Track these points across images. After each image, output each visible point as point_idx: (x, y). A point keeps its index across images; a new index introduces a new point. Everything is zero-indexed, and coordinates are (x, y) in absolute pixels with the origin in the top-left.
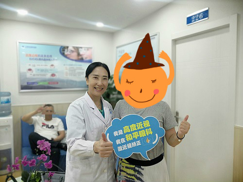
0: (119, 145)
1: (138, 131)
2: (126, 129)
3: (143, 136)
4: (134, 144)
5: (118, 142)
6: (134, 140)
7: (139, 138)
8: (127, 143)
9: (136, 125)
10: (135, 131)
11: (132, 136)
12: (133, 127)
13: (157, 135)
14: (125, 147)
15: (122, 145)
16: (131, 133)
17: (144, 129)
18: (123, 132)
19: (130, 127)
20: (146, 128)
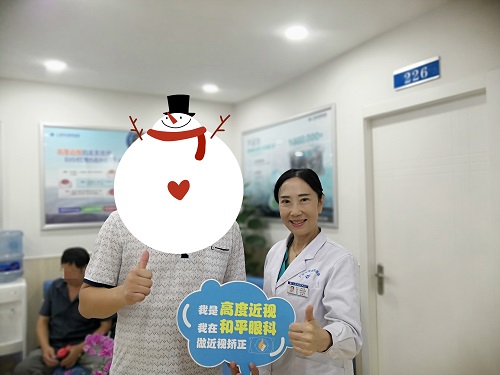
0: (202, 335)
1: (248, 319)
2: (227, 307)
3: (256, 334)
4: (232, 344)
5: (202, 328)
6: (235, 335)
7: (246, 335)
8: (218, 335)
9: (249, 306)
10: (242, 318)
11: (235, 325)
12: (242, 307)
13: (283, 339)
14: (211, 344)
15: (207, 336)
16: (234, 318)
17: (263, 319)
18: (219, 312)
19: (234, 306)
20: (267, 319)
